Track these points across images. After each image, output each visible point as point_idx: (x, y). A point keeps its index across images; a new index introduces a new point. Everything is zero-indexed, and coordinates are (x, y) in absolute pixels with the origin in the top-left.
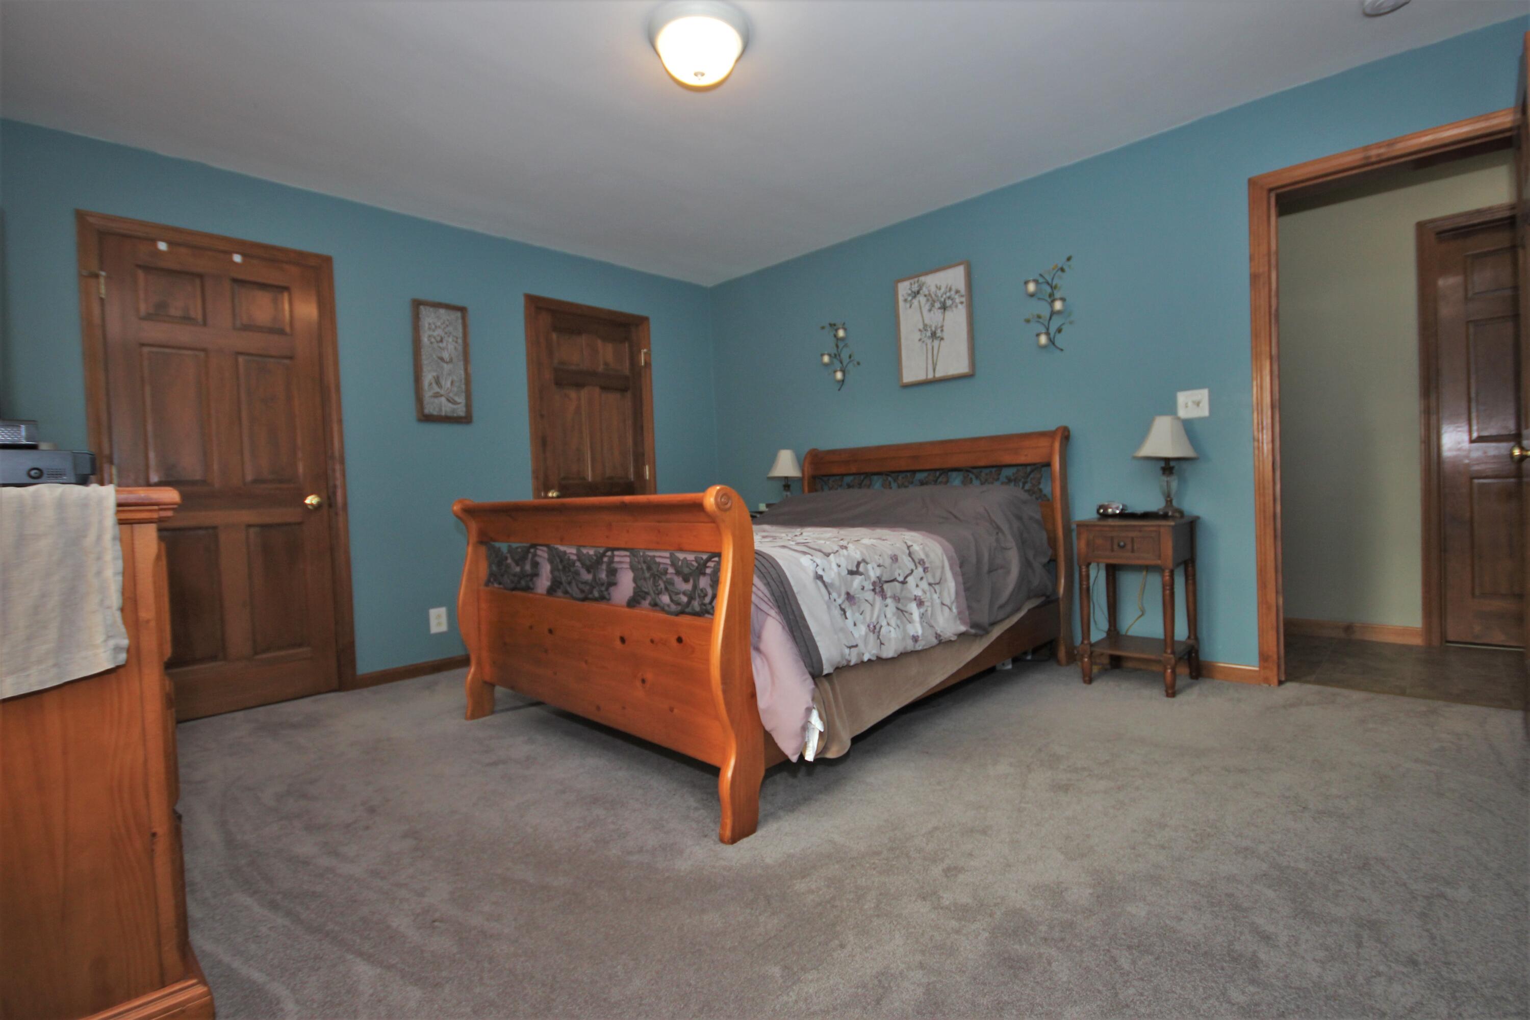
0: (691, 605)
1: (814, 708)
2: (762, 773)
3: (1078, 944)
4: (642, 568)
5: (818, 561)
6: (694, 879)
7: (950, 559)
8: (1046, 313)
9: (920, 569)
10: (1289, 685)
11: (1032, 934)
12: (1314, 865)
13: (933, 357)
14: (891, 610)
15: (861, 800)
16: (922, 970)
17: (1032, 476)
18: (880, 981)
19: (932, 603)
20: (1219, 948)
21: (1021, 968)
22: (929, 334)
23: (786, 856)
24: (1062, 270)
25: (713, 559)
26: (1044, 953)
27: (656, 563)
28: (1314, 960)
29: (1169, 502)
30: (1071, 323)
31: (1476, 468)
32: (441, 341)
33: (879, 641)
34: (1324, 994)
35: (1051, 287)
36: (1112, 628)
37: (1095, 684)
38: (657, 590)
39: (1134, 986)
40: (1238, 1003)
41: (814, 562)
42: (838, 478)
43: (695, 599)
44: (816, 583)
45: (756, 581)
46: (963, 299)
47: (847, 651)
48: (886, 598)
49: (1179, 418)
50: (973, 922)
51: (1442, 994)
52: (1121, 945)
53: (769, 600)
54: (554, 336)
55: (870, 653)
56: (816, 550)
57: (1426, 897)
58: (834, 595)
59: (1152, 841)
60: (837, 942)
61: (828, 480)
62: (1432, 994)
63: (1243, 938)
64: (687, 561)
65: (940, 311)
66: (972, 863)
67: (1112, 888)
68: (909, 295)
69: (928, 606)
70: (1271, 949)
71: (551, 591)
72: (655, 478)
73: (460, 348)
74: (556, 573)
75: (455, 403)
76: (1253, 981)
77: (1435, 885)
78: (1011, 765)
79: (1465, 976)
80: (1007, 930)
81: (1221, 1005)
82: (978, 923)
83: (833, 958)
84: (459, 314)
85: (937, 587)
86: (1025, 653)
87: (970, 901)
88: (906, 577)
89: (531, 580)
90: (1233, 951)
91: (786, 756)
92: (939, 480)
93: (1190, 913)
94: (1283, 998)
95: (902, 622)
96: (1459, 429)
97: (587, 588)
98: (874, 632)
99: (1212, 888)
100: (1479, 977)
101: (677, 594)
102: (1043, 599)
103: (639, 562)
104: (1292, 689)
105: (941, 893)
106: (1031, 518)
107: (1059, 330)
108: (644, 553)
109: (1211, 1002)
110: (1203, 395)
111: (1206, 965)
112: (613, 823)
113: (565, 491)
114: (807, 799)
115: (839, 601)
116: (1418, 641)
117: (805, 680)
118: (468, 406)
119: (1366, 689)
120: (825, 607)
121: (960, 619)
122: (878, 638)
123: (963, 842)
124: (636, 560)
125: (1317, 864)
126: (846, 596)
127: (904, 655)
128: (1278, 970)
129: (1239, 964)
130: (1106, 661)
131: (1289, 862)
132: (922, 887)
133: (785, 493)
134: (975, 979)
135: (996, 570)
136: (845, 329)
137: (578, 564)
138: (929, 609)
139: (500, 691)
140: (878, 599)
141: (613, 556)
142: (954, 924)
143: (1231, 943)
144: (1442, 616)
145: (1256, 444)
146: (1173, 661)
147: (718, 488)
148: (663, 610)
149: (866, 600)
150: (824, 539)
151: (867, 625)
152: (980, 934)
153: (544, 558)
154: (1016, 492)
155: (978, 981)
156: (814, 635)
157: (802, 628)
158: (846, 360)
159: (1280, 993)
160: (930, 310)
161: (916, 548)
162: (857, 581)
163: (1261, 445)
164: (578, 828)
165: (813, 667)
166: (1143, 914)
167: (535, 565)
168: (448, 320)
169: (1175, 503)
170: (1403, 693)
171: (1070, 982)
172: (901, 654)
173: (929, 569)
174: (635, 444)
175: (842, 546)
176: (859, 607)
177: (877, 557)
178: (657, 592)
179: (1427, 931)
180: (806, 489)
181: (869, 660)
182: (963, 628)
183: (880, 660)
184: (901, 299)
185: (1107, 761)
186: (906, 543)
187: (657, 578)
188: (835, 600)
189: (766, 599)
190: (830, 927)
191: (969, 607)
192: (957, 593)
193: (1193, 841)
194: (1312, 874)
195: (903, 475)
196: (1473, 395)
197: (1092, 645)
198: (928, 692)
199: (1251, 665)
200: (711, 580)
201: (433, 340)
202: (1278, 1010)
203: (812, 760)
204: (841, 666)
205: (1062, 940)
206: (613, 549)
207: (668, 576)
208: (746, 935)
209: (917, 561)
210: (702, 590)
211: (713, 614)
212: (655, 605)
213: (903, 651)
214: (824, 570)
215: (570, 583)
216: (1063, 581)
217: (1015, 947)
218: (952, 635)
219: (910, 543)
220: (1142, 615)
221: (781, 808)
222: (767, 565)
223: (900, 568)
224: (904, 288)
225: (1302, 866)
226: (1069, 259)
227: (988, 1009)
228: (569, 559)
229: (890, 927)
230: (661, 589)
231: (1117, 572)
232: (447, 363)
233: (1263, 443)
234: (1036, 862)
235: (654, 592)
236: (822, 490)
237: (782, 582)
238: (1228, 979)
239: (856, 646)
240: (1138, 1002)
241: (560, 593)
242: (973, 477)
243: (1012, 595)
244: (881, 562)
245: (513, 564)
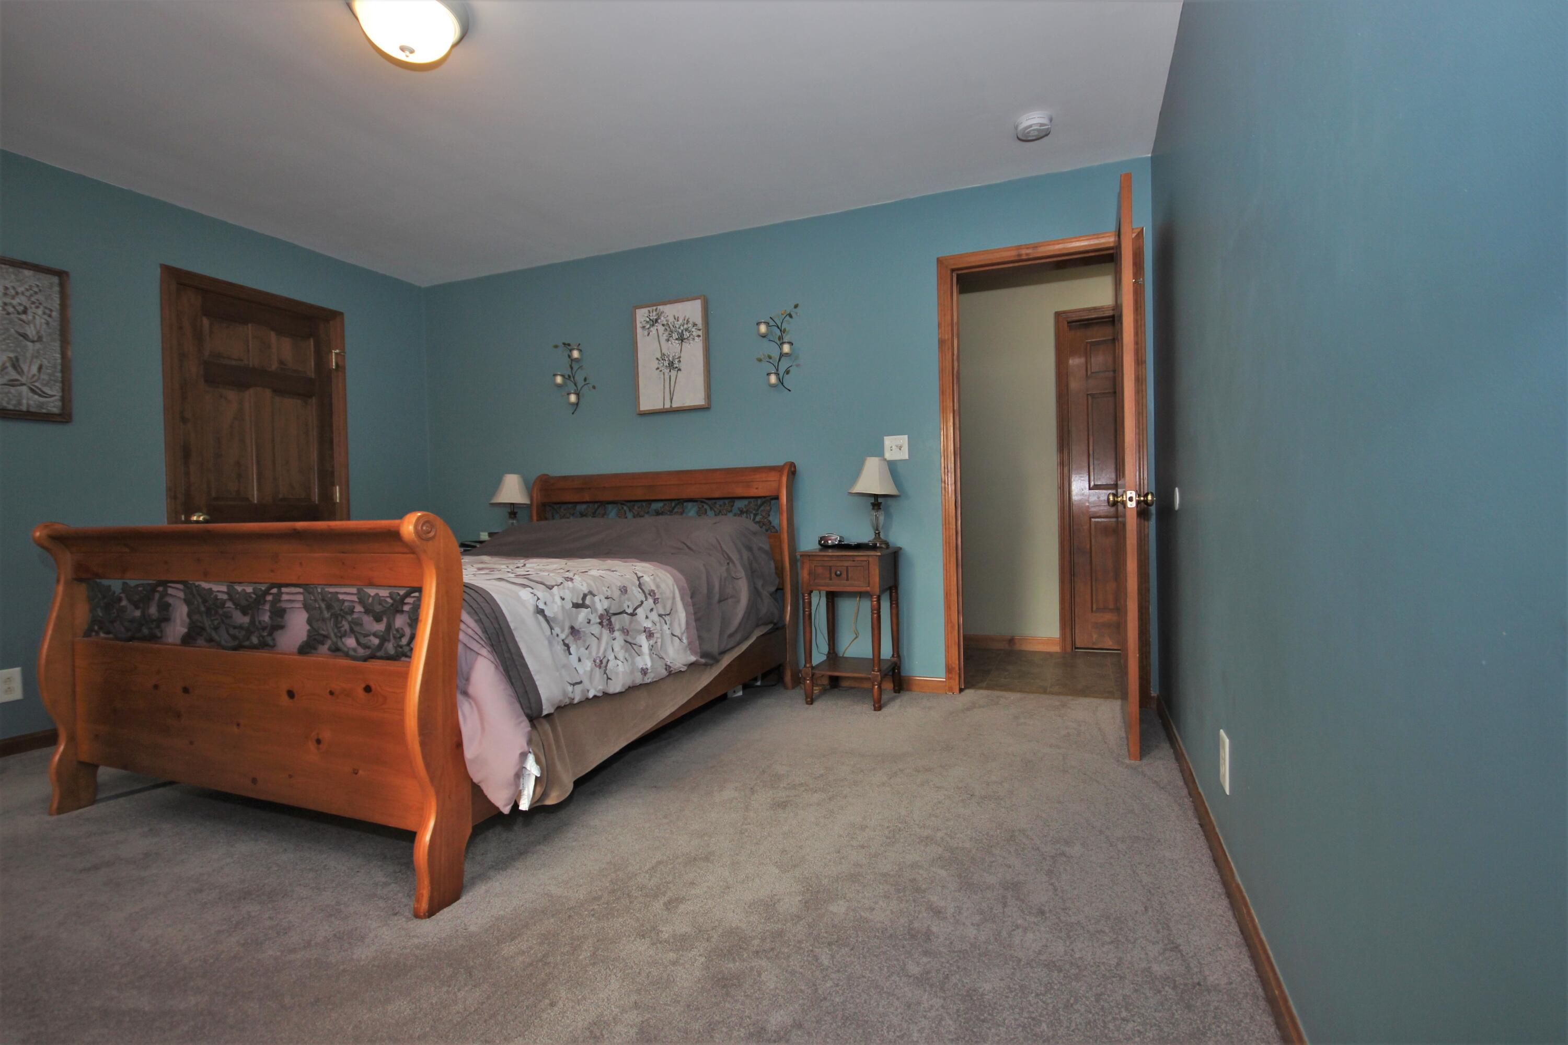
0: (383, 648)
1: (530, 752)
2: (469, 831)
3: (786, 950)
4: (320, 608)
5: (540, 594)
6: (378, 967)
7: (681, 590)
8: (776, 355)
9: (651, 600)
10: (967, 692)
11: (745, 949)
12: (976, 843)
13: (670, 388)
14: (618, 644)
15: (583, 845)
16: (636, 1009)
17: (762, 508)
18: (591, 1032)
19: (662, 634)
20: (902, 929)
21: (733, 985)
22: (666, 363)
23: (493, 919)
24: (791, 316)
25: (413, 595)
26: (755, 966)
27: (338, 600)
28: (972, 924)
29: (878, 534)
30: (798, 365)
31: (1093, 509)
32: (25, 312)
33: (605, 675)
34: (978, 952)
35: (781, 331)
36: (832, 651)
37: (816, 704)
38: (340, 631)
39: (831, 979)
40: (914, 975)
41: (535, 595)
42: (570, 506)
43: (389, 641)
44: (537, 618)
45: (465, 616)
46: (700, 333)
47: (570, 688)
48: (614, 631)
49: (885, 460)
50: (691, 950)
51: (1060, 935)
52: (823, 943)
53: (481, 638)
54: (206, 322)
55: (595, 689)
56: (537, 582)
57: (1053, 857)
58: (557, 630)
59: (854, 843)
60: (547, 1001)
61: (560, 508)
62: (1054, 936)
63: (920, 916)
64: (380, 597)
65: (677, 342)
66: (693, 892)
67: (818, 892)
68: (647, 322)
69: (657, 638)
70: (941, 922)
71: (187, 640)
72: (348, 500)
73: (55, 324)
74: (196, 617)
75: (43, 395)
76: (926, 953)
77: (1059, 845)
78: (736, 789)
79: (1076, 918)
80: (722, 950)
81: (901, 980)
82: (695, 950)
83: (541, 1020)
84: (55, 280)
85: (667, 618)
86: (756, 679)
87: (688, 930)
88: (635, 609)
89: (158, 627)
90: (912, 929)
91: (497, 808)
92: (676, 510)
93: (881, 903)
94: (948, 962)
95: (630, 655)
96: (1082, 479)
97: (241, 634)
98: (600, 667)
99: (899, 876)
100: (1086, 917)
101: (366, 636)
102: (771, 626)
103: (315, 600)
104: (970, 694)
105: (660, 928)
106: (760, 549)
107: (787, 372)
108: (323, 589)
109: (893, 979)
110: (903, 440)
111: (891, 946)
112: (271, 918)
113: (215, 514)
114: (522, 853)
115: (563, 636)
116: (1056, 649)
117: (521, 722)
118: (66, 399)
119: (1021, 691)
120: (546, 642)
121: (690, 649)
122: (605, 673)
123: (686, 872)
124: (312, 598)
125: (978, 842)
126: (570, 630)
127: (632, 689)
128: (946, 939)
129: (916, 940)
130: (826, 682)
131: (958, 843)
132: (642, 925)
133: (511, 521)
134: (688, 1006)
135: (727, 599)
136: (580, 351)
137: (229, 604)
138: (659, 640)
139: (105, 773)
140: (606, 632)
141: (280, 594)
142: (672, 955)
143: (911, 922)
144: (1072, 628)
145: (943, 485)
146: (879, 678)
147: (419, 514)
148: (347, 655)
149: (592, 634)
150: (548, 571)
151: (593, 659)
152: (696, 960)
153: (179, 598)
154: (747, 523)
155: (691, 1007)
156: (532, 673)
157: (519, 667)
158: (580, 383)
159: (945, 958)
160: (668, 340)
161: (646, 579)
162: (583, 614)
163: (946, 486)
164: (219, 932)
165: (531, 708)
166: (843, 910)
167: (165, 608)
168: (38, 286)
169: (882, 536)
170: (1045, 691)
171: (777, 988)
172: (629, 687)
173: (659, 600)
174: (322, 458)
175: (568, 578)
176: (585, 641)
177: (605, 589)
178: (339, 635)
179: (1052, 884)
180: (535, 518)
181: (595, 696)
182: (693, 658)
183: (607, 696)
184: (639, 325)
185: (822, 775)
186: (636, 574)
187: (340, 618)
188: (558, 635)
189: (476, 637)
190: (541, 986)
191: (700, 637)
192: (687, 623)
193: (887, 838)
194: (974, 851)
195: (639, 504)
196: (1091, 452)
197: (813, 668)
198: (656, 725)
199: (938, 675)
200: (410, 618)
201: (11, 310)
202: (944, 973)
203: (527, 809)
204: (563, 705)
205: (772, 949)
206: (280, 586)
207: (355, 616)
208: (441, 1016)
209: (647, 592)
210: (397, 630)
211: (410, 657)
212: (336, 650)
213: (631, 685)
214: (545, 603)
215: (216, 629)
216: (789, 608)
217: (729, 966)
218: (681, 666)
219: (640, 574)
220: (856, 637)
221: (492, 867)
222: (479, 599)
223: (629, 600)
224: (642, 315)
225: (968, 845)
226: (796, 306)
227: (700, 1032)
228: (216, 598)
229: (606, 973)
230: (346, 631)
231: (836, 599)
232: (33, 342)
233: (948, 485)
234: (753, 879)
235: (335, 634)
236: (553, 518)
237: (496, 618)
238: (907, 955)
239: (581, 682)
240: (834, 993)
241: (201, 641)
242: (708, 509)
243: (740, 624)
244: (609, 594)
245: (130, 608)
